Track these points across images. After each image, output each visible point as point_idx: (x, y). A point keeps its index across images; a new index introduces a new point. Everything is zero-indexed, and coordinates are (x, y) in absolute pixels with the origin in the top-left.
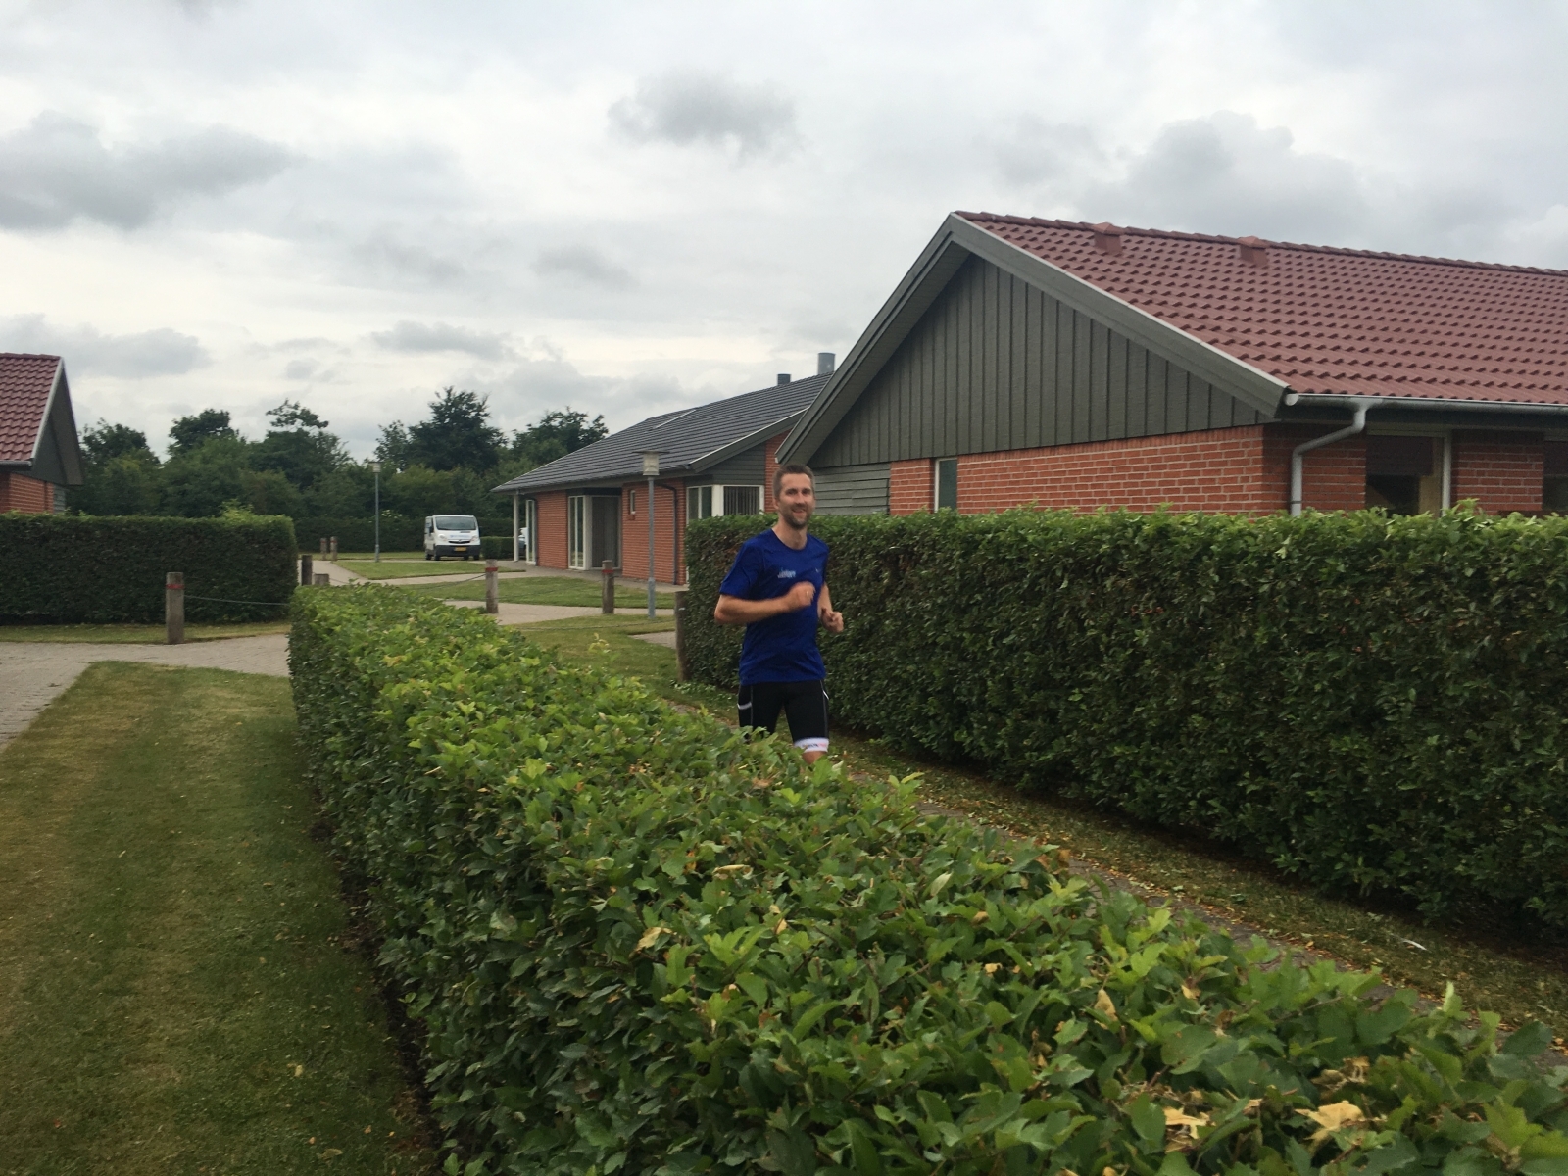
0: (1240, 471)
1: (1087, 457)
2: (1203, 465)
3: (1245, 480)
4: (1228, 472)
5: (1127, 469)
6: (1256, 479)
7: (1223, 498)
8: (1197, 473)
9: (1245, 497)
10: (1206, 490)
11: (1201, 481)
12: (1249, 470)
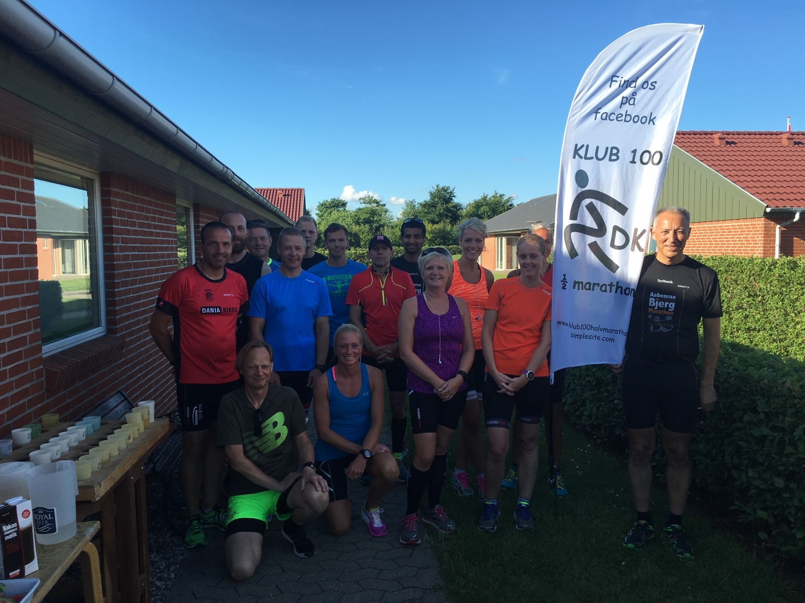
0: (756, 234)
1: (705, 227)
2: (745, 231)
3: (758, 237)
4: (752, 234)
5: (719, 232)
6: (761, 237)
7: (751, 244)
8: (743, 235)
9: (758, 244)
10: (745, 241)
11: (744, 238)
12: (760, 234)
